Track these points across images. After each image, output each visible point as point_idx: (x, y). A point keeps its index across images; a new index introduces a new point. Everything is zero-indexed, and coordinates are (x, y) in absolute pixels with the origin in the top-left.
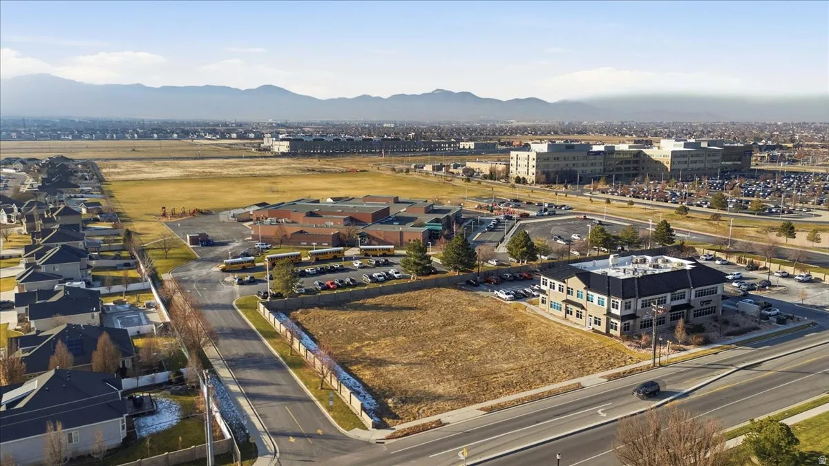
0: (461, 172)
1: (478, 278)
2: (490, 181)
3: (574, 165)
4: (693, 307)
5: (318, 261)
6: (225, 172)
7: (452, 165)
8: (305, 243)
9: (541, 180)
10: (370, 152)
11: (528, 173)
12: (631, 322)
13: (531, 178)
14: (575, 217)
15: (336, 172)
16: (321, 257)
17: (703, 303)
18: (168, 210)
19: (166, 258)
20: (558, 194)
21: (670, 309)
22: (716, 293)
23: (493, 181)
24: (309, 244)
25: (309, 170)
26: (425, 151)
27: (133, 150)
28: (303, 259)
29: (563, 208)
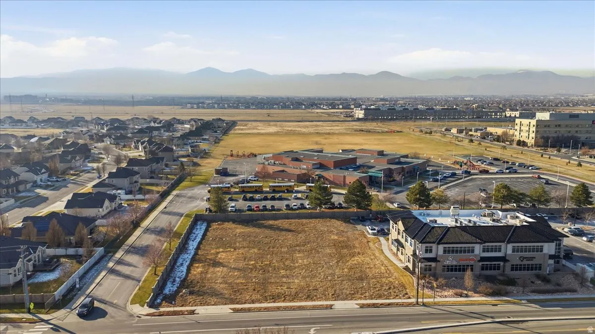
0: (479, 135)
1: (371, 215)
2: (496, 143)
3: (577, 132)
4: (509, 261)
5: (274, 191)
6: (304, 130)
7: (473, 129)
8: (281, 179)
9: (539, 144)
10: (425, 119)
11: (529, 138)
12: (433, 264)
13: (531, 141)
14: (531, 176)
15: (378, 132)
16: (277, 189)
17: (522, 258)
18: (234, 153)
19: (191, 181)
20: (544, 156)
21: (479, 259)
22: (542, 251)
23: (499, 143)
24: (283, 180)
25: (360, 130)
26: (473, 118)
27: (269, 116)
28: (264, 189)
29: (530, 168)
